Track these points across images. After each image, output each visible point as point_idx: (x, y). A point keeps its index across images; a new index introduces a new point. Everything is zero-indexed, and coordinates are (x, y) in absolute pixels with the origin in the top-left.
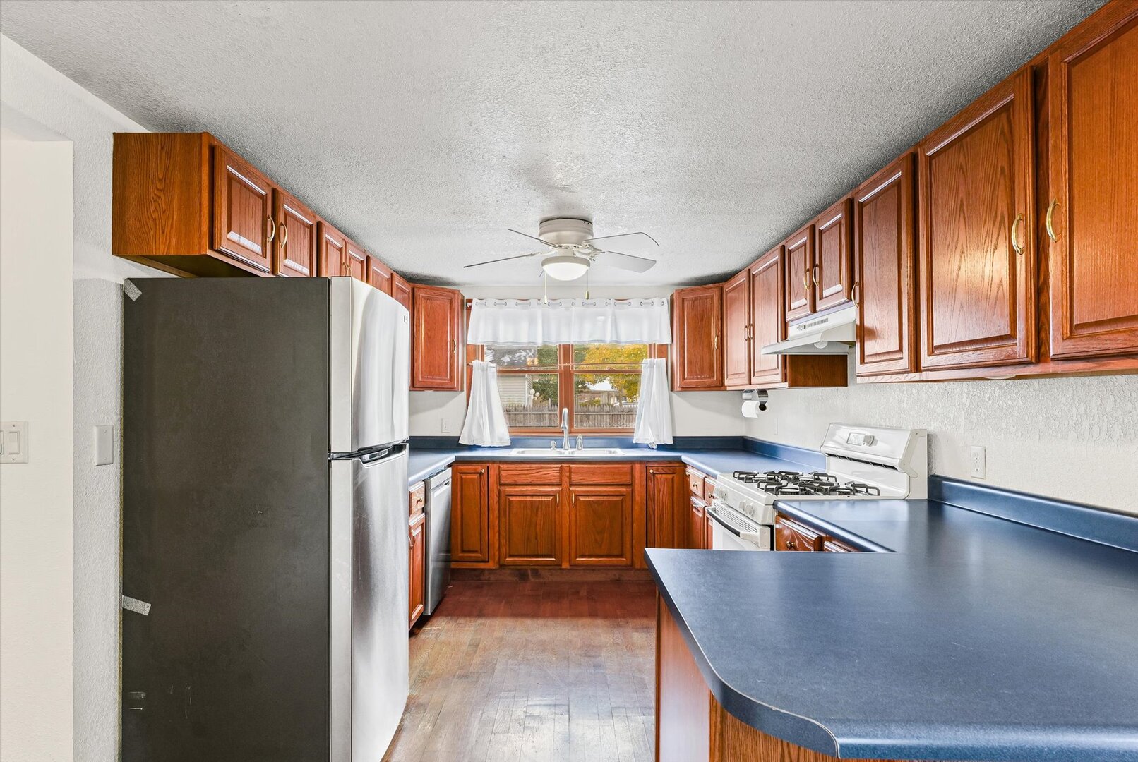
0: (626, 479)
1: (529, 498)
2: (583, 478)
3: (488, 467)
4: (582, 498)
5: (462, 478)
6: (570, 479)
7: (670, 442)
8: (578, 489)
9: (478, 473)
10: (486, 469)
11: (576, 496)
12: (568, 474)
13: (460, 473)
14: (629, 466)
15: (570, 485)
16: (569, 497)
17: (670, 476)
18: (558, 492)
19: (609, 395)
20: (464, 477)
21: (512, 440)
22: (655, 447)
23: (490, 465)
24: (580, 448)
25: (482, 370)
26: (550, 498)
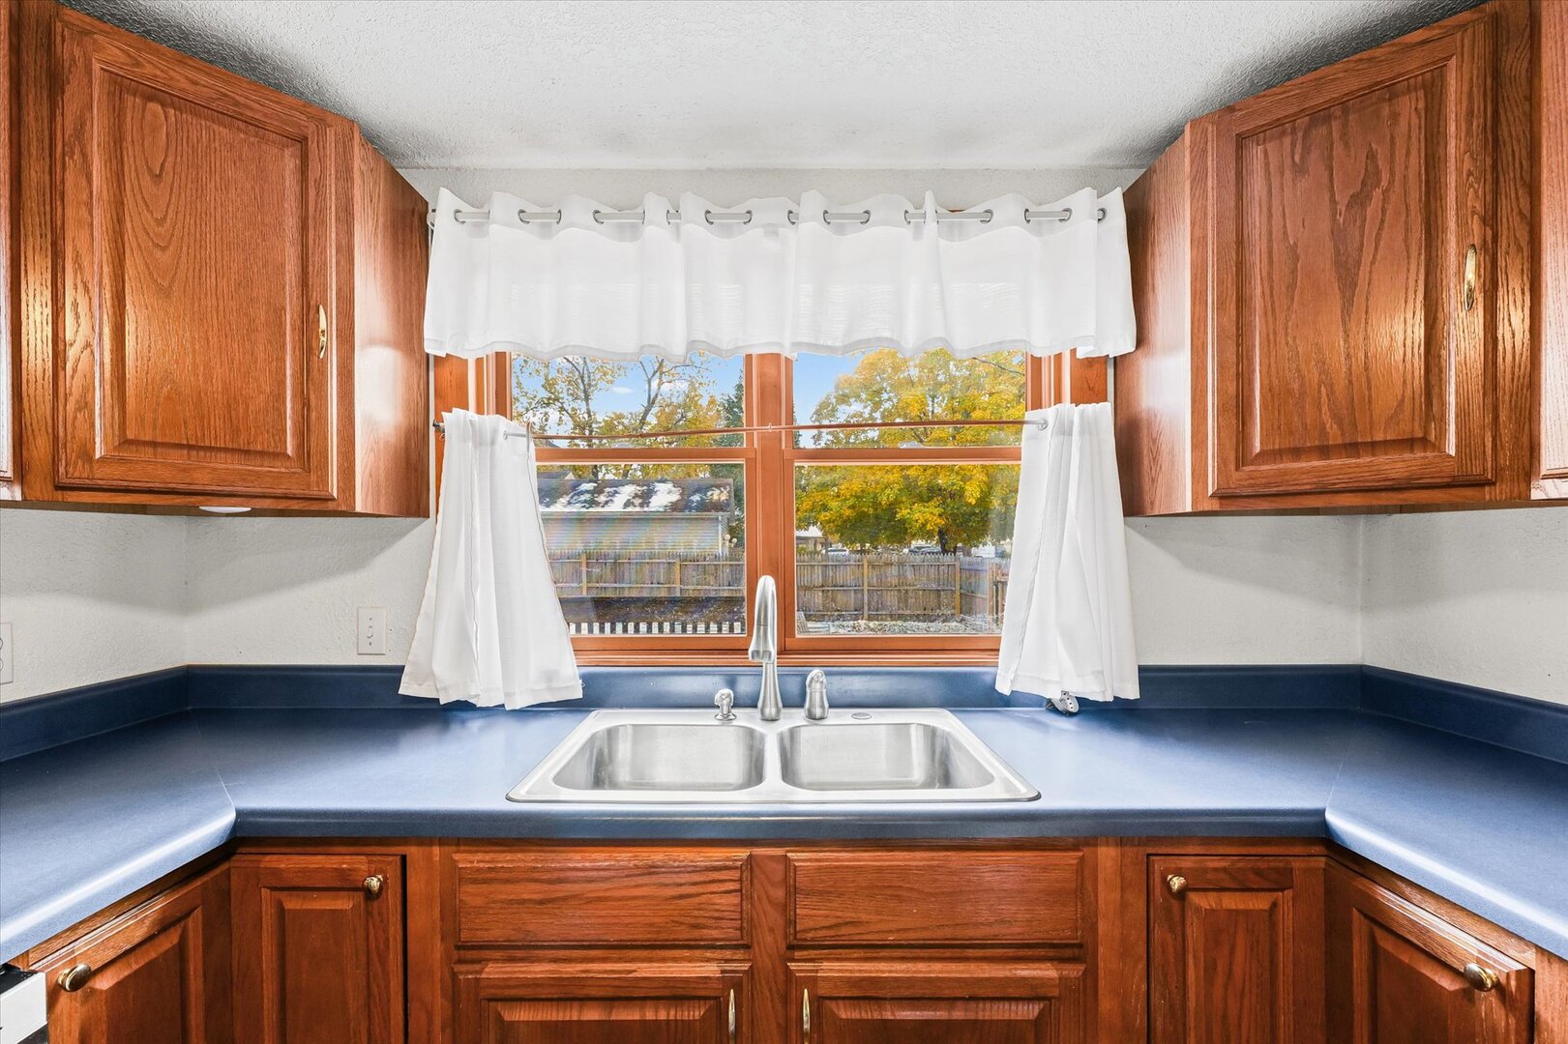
0: (1052, 922)
1: (592, 1014)
2: (849, 915)
3: (404, 858)
4: (845, 1013)
5: (281, 911)
6: (791, 922)
7: (1132, 692)
8: (832, 969)
9: (356, 889)
10: (394, 872)
11: (818, 1001)
12: (779, 894)
13: (273, 889)
14: (1071, 858)
15: (791, 947)
16: (786, 999)
17: (1260, 903)
18: (730, 981)
19: (815, 540)
20: (292, 903)
21: (587, 680)
22: (1073, 706)
23: (413, 852)
24: (818, 712)
25: (479, 442)
26: (694, 1013)
